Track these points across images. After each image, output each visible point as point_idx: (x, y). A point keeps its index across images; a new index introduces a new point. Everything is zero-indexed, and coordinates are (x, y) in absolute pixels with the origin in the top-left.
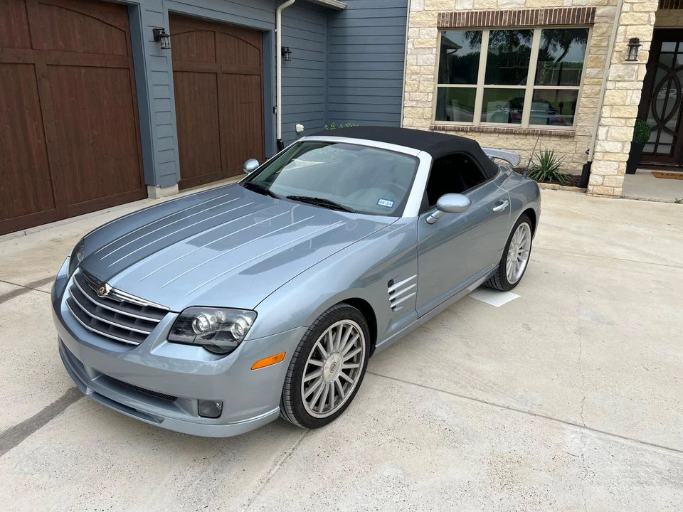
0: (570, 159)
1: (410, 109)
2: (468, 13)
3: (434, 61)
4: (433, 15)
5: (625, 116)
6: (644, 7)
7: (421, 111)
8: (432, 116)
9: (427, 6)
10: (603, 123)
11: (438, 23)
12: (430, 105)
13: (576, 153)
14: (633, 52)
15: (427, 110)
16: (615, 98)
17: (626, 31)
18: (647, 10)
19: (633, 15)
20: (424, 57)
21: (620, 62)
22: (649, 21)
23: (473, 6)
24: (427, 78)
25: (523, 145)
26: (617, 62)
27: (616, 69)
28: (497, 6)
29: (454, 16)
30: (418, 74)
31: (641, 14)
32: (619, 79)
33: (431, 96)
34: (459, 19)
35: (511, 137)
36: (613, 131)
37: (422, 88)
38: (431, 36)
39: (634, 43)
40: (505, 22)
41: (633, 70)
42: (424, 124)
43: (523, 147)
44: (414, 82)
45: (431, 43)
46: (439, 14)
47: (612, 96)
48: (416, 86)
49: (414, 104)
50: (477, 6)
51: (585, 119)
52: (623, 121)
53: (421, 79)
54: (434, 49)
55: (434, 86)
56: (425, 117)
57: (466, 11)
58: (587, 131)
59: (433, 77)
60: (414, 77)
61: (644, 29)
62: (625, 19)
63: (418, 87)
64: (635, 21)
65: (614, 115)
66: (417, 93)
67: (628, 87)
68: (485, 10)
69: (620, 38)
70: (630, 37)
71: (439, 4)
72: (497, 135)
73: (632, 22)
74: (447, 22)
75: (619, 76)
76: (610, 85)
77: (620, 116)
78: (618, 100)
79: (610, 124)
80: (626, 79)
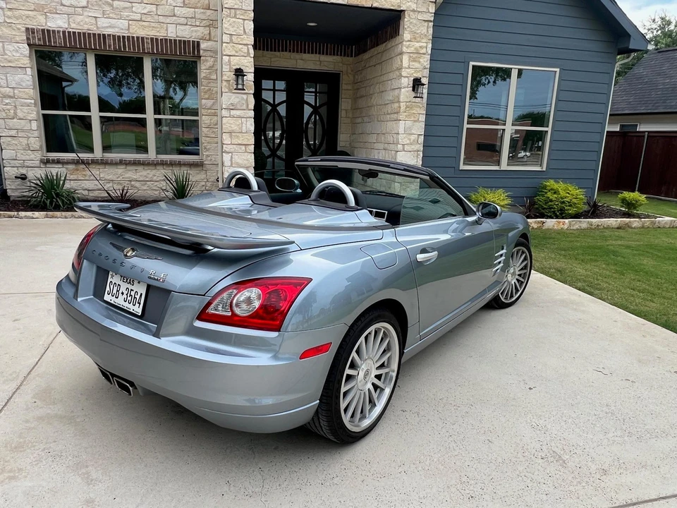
0: (204, 188)
1: (9, 139)
2: (64, 32)
3: (30, 83)
4: (19, 29)
5: (244, 143)
6: (242, 39)
7: (24, 141)
8: (41, 147)
9: (9, 17)
10: (227, 149)
11: (28, 39)
12: (36, 134)
13: (207, 181)
14: (240, 82)
15: (32, 140)
16: (232, 126)
17: (229, 61)
18: (245, 42)
19: (234, 46)
20: (17, 78)
21: (230, 91)
22: (248, 53)
23: (69, 24)
24: (25, 103)
25: (155, 176)
26: (227, 90)
27: (228, 98)
28: (97, 28)
29: (47, 33)
30: (12, 97)
31: (241, 46)
32: (232, 108)
33: (34, 125)
34: (54, 37)
35: (140, 168)
36: (236, 157)
37: (20, 114)
38: (21, 54)
39: (239, 73)
40: (110, 46)
41: (243, 99)
42: (33, 156)
43: (155, 178)
44: (8, 107)
45: (22, 62)
46: (27, 29)
47: (229, 124)
48: (12, 112)
49: (13, 133)
50: (73, 25)
51: (209, 149)
52: (243, 148)
53: (17, 103)
54: (29, 71)
55: (38, 113)
56: (31, 149)
57: (61, 30)
58: (213, 159)
59: (33, 101)
60: (7, 101)
61: (246, 61)
62: (228, 49)
63: (15, 113)
64: (237, 52)
65: (235, 141)
66: (15, 120)
67: (242, 115)
68: (84, 31)
69: (226, 68)
70: (235, 67)
71: (24, 18)
72: (124, 167)
73: (233, 53)
74: (39, 39)
75: (232, 104)
76: (224, 113)
77: (240, 142)
78: (235, 128)
79: (232, 150)
80: (239, 107)
